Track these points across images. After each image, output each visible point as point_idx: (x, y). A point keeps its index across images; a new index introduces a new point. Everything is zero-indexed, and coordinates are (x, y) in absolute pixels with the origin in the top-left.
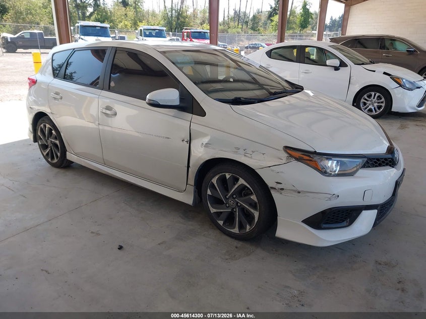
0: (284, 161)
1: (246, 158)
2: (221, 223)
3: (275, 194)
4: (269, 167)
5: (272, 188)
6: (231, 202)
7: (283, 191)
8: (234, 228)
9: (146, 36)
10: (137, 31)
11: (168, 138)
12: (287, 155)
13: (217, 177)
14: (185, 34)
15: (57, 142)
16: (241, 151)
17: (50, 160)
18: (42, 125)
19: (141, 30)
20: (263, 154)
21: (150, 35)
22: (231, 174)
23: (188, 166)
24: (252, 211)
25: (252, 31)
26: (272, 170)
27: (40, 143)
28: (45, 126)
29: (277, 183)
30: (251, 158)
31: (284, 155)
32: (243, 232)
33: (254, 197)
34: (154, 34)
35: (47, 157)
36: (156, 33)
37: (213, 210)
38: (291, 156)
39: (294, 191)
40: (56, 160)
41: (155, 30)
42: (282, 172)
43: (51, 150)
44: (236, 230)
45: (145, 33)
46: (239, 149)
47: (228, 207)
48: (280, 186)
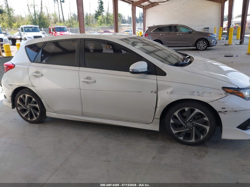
0: (224, 95)
1: (199, 97)
2: (181, 138)
3: (221, 115)
4: (217, 100)
5: (220, 112)
6: (189, 124)
7: (226, 113)
8: (192, 139)
9: (26, 31)
10: (19, 29)
11: (140, 92)
12: (224, 92)
13: (178, 111)
14: (51, 29)
15: (37, 106)
16: (196, 93)
17: (29, 119)
18: (21, 96)
19: (22, 28)
20: (210, 93)
21: (28, 31)
22: (189, 108)
23: (156, 107)
24: (205, 126)
25: (87, 26)
26: (219, 102)
27: (19, 109)
28: (25, 96)
29: (223, 108)
30: (203, 96)
31: (223, 92)
32: (198, 140)
33: (206, 119)
34: (31, 30)
35: (26, 118)
36: (32, 29)
37: (175, 132)
38: (227, 92)
39: (233, 111)
40: (35, 118)
41: (32, 27)
42: (225, 102)
43: (31, 112)
44: (193, 140)
45: (25, 30)
46: (194, 92)
47: (187, 127)
48: (224, 110)
